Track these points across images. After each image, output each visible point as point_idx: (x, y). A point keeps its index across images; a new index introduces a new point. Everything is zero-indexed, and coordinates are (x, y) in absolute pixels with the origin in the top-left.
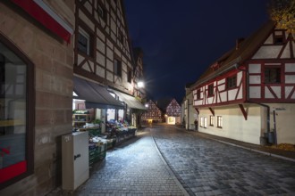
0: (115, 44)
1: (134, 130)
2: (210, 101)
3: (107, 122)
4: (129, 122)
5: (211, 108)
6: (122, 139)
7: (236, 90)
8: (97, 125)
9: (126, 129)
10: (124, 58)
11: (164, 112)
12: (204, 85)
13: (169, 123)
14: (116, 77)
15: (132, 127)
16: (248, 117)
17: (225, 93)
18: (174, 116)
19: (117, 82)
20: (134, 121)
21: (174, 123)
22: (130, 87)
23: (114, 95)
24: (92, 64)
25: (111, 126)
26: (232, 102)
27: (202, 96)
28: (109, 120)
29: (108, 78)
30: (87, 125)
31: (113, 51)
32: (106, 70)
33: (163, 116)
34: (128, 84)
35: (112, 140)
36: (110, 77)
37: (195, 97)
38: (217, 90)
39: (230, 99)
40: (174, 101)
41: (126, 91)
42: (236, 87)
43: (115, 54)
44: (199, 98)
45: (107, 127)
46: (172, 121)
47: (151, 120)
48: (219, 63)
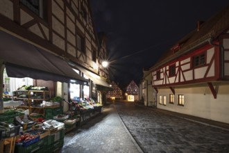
0: (77, 18)
1: (100, 107)
2: (172, 80)
3: (70, 100)
4: (95, 99)
5: (172, 87)
6: (88, 117)
7: (206, 68)
8: (57, 103)
9: (91, 107)
10: (87, 35)
11: (124, 91)
12: (165, 66)
13: (129, 100)
14: (79, 53)
15: (98, 105)
16: (218, 96)
17: (191, 71)
18: (133, 94)
19: (81, 59)
20: (99, 98)
21: (133, 100)
22: (95, 66)
23: (77, 72)
24: (46, 30)
25: (74, 104)
26: (200, 80)
27: (162, 76)
28: (72, 97)
29: (69, 52)
30: (44, 103)
31: (75, 24)
32: (67, 42)
33: (123, 95)
34: (93, 62)
35: (74, 121)
36: (72, 51)
37: (155, 78)
38: (180, 69)
39: (196, 77)
40: (133, 82)
41: (90, 69)
42: (205, 65)
43: (77, 28)
44: (159, 78)
45: (69, 105)
46: (131, 98)
47: (114, 98)
48: (180, 44)
